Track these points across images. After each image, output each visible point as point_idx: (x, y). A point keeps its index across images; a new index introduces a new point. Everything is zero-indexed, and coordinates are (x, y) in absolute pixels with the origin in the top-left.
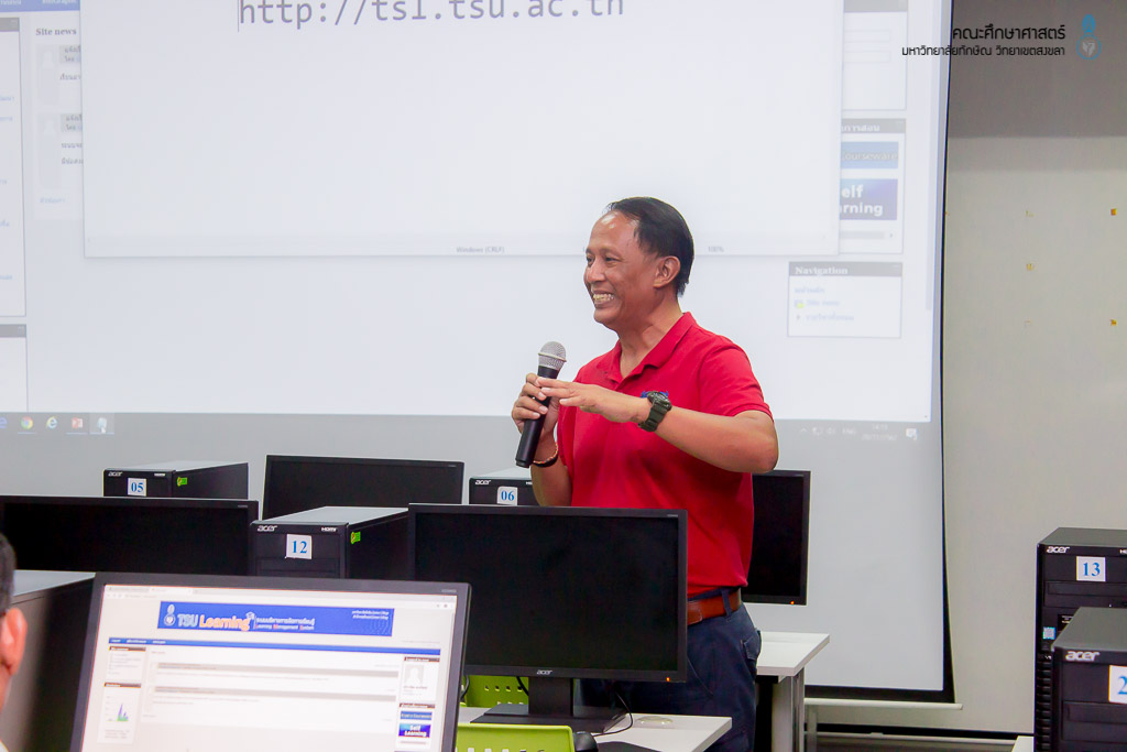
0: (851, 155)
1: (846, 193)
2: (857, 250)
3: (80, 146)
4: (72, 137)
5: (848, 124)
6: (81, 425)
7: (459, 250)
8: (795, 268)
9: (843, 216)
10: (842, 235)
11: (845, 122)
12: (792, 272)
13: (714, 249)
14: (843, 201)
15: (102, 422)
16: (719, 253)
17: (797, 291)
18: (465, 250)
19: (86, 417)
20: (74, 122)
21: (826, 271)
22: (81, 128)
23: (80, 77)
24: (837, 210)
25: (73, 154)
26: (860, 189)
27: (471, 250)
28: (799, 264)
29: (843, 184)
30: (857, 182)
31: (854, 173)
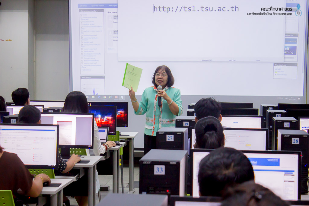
0: (287, 41)
1: (286, 49)
2: (288, 61)
3: (117, 37)
4: (116, 35)
5: (286, 35)
6: (117, 98)
7: (202, 60)
8: (275, 64)
9: (285, 54)
10: (285, 58)
11: (286, 34)
12: (274, 65)
13: (258, 60)
14: (285, 51)
15: (122, 97)
16: (259, 61)
17: (275, 69)
18: (204, 60)
19: (118, 96)
20: (116, 32)
21: (281, 65)
22: (118, 33)
23: (117, 22)
24: (284, 53)
25: (116, 39)
26: (289, 48)
27: (205, 60)
28: (276, 64)
29: (285, 47)
30: (288, 47)
31: (288, 45)
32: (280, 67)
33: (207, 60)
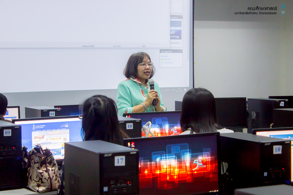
0: (172, 24)
1: (171, 33)
2: (174, 47)
5: (172, 16)
7: (83, 46)
9: (171, 38)
10: (171, 43)
12: (160, 52)
13: (144, 46)
14: (171, 35)
16: (145, 47)
17: (162, 56)
21: (168, 52)
26: (174, 32)
27: (86, 46)
28: (162, 50)
29: (171, 31)
30: (174, 30)
31: (173, 28)
32: (166, 54)
33: (88, 46)
